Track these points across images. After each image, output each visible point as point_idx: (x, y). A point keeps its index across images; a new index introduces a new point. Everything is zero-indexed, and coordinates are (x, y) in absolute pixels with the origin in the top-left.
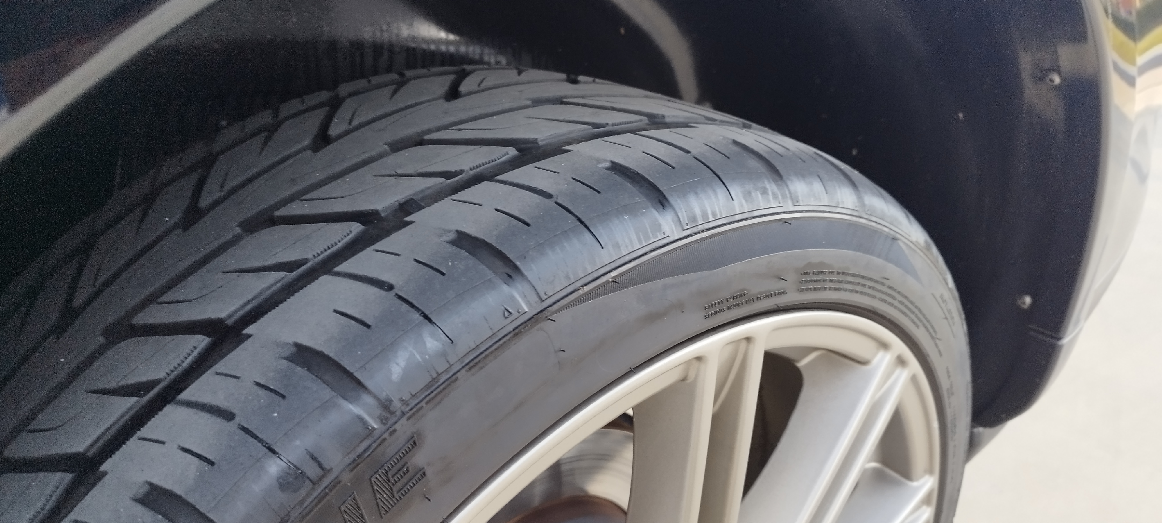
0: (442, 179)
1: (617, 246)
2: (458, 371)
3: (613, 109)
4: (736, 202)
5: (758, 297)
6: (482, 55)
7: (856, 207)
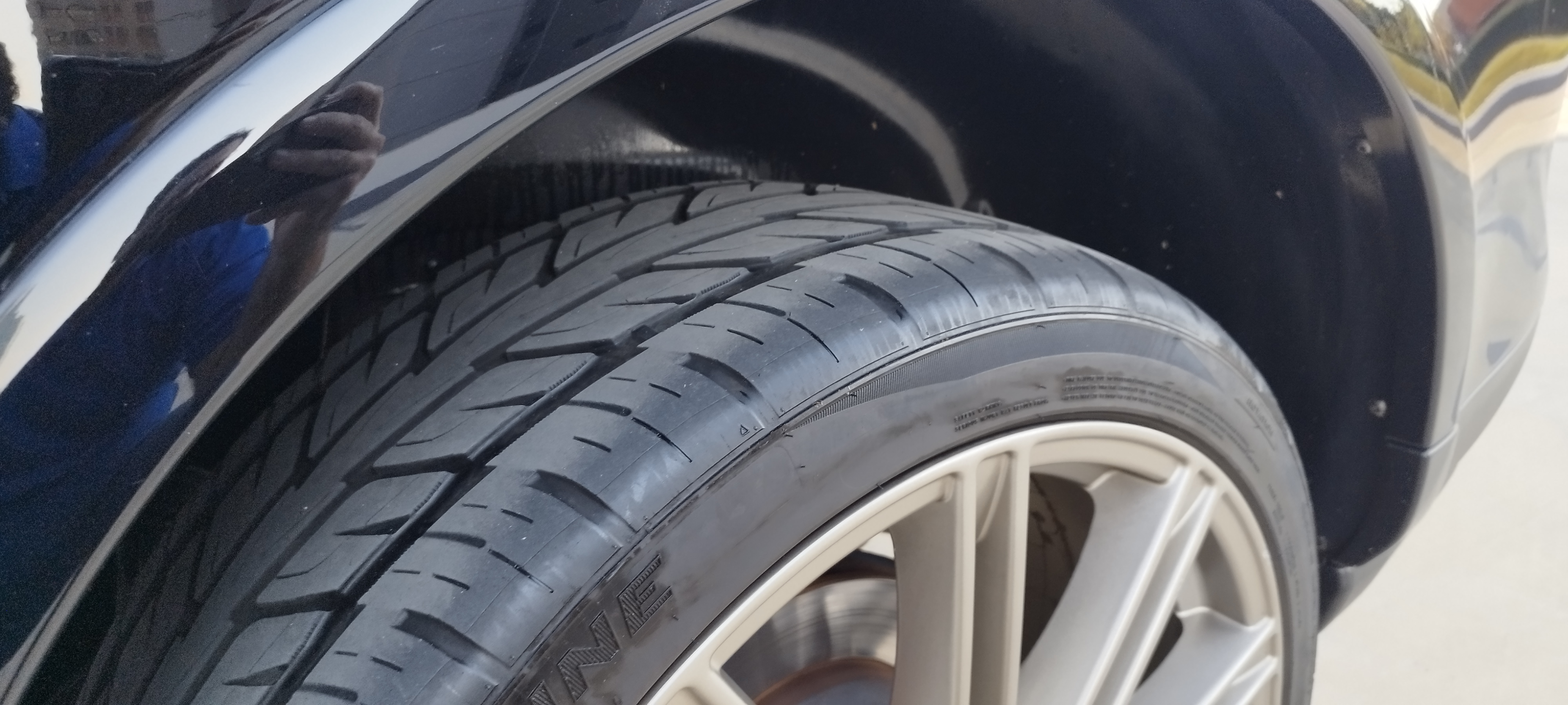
0: (673, 305)
1: (854, 359)
2: (699, 489)
3: (851, 220)
4: (980, 308)
5: (1014, 408)
6: (713, 164)
7: (1124, 305)
